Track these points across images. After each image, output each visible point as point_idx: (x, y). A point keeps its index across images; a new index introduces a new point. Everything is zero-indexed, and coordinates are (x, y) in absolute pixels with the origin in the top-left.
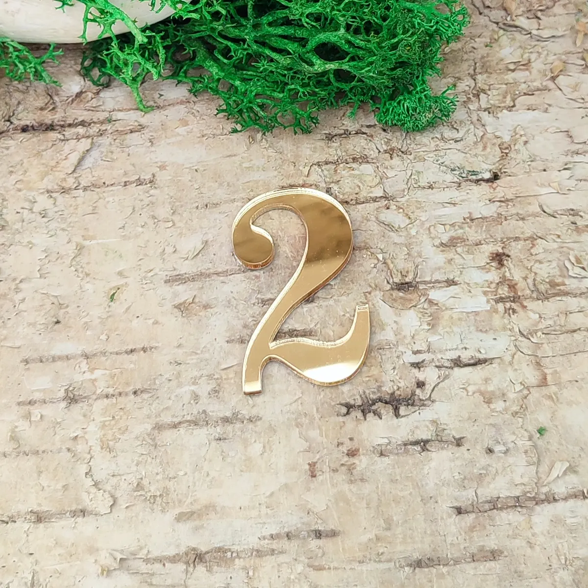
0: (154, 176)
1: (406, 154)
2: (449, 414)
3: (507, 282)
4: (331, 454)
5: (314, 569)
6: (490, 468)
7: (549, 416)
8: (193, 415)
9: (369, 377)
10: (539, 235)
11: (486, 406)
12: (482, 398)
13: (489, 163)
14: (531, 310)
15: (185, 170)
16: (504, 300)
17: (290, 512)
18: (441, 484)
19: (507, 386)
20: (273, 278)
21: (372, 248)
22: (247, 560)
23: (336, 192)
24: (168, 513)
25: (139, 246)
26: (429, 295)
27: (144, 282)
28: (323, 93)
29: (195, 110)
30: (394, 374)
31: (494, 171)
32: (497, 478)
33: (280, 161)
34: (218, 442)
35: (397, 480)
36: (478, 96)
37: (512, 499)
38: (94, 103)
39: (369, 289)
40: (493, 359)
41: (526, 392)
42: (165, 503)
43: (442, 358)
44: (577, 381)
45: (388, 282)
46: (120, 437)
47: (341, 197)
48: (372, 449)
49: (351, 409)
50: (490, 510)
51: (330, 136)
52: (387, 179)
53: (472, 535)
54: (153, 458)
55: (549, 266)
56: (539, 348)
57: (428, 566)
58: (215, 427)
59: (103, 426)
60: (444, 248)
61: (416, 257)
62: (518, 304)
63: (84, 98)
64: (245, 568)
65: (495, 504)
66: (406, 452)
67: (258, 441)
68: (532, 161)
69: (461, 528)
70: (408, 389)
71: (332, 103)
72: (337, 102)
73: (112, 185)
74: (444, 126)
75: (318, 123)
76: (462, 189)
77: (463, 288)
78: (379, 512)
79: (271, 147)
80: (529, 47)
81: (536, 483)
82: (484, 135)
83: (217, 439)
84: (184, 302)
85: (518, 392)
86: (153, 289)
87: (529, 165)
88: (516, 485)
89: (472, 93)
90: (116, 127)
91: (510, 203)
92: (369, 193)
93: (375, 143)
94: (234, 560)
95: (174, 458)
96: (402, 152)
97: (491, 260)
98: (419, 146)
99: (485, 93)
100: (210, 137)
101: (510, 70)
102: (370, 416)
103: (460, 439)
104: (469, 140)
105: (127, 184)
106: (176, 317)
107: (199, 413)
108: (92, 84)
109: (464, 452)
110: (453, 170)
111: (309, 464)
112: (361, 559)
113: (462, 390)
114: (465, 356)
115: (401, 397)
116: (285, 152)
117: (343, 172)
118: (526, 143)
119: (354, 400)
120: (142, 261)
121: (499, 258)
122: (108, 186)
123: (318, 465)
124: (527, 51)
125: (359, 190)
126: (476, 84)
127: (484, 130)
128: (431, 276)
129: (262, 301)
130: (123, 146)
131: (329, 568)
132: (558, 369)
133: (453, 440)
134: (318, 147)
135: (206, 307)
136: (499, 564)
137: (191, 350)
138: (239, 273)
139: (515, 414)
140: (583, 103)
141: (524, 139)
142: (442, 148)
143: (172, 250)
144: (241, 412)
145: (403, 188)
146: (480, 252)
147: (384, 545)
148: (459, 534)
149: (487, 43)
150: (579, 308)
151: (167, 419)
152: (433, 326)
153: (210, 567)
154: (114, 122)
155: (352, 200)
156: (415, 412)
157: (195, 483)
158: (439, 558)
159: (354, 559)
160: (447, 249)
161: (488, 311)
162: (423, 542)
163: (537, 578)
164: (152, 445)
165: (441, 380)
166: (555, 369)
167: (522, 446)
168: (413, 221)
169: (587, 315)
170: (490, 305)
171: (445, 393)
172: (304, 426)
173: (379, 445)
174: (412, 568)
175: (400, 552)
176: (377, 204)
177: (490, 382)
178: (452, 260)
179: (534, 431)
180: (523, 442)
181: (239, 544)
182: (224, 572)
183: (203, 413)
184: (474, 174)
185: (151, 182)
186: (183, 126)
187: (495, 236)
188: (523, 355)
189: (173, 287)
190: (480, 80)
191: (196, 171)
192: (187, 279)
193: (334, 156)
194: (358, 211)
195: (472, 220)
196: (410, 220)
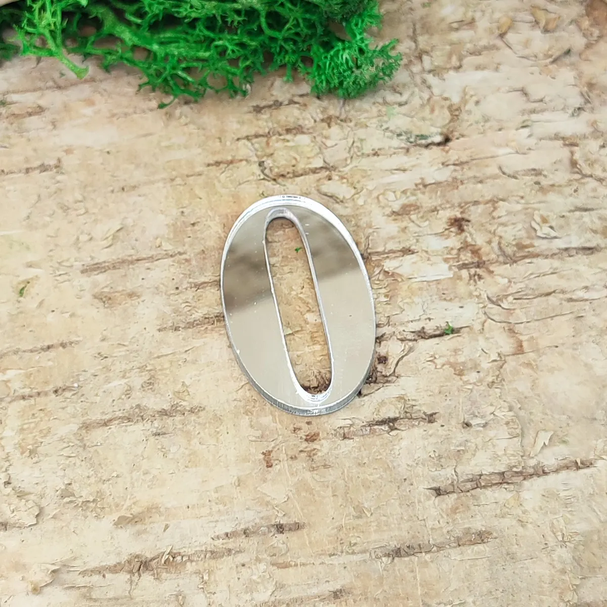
0: (60, 161)
1: (346, 122)
2: (417, 389)
3: (469, 248)
4: (287, 441)
5: (278, 568)
6: (469, 444)
7: (529, 385)
8: (126, 411)
9: (322, 355)
10: (501, 197)
11: (458, 378)
12: (453, 370)
13: (438, 125)
14: (499, 275)
15: (95, 153)
16: (468, 266)
17: (245, 507)
18: (415, 465)
19: (479, 356)
20: (206, 261)
22: (201, 563)
23: (270, 166)
24: (104, 519)
25: (48, 236)
26: (383, 266)
27: (58, 273)
29: (102, 89)
31: (445, 134)
32: (477, 454)
33: (204, 138)
34: (157, 437)
35: (365, 463)
36: (421, 58)
37: (497, 475)
40: (461, 328)
42: (100, 508)
43: (404, 331)
44: (557, 347)
46: (42, 440)
47: (276, 170)
48: (333, 432)
50: (473, 489)
52: (326, 149)
53: (456, 517)
54: (82, 461)
55: (513, 228)
56: (512, 314)
57: (408, 555)
58: (152, 422)
59: (22, 430)
60: (396, 217)
61: (366, 227)
62: (485, 270)
64: (198, 573)
65: (477, 482)
66: (373, 432)
67: (201, 434)
68: (485, 122)
69: (442, 510)
73: (12, 173)
74: (385, 90)
76: (411, 154)
77: (421, 257)
78: (347, 500)
79: (192, 124)
80: (472, 6)
81: (522, 456)
82: (430, 98)
83: (156, 435)
85: (492, 361)
86: (69, 280)
87: (483, 126)
88: (500, 460)
89: (414, 56)
90: (12, 111)
91: (465, 167)
92: (307, 164)
93: (310, 113)
94: (185, 564)
95: (106, 459)
96: (342, 120)
97: (449, 226)
98: (359, 113)
99: (428, 55)
100: (122, 117)
101: (453, 29)
103: (432, 415)
104: (414, 104)
105: (30, 170)
106: (98, 308)
107: (132, 408)
109: (438, 429)
110: (399, 135)
111: (263, 453)
112: (331, 551)
113: (429, 363)
114: (430, 327)
116: (209, 128)
117: (277, 145)
118: (477, 103)
119: (309, 381)
120: (54, 251)
121: (459, 224)
122: (7, 174)
123: (273, 454)
124: (469, 10)
125: (296, 163)
126: (416, 46)
127: (430, 93)
128: (385, 245)
129: (195, 286)
130: (21, 132)
131: (296, 565)
132: (534, 335)
133: (424, 416)
134: (246, 120)
135: (131, 295)
136: (488, 547)
137: (118, 342)
138: (166, 258)
139: (491, 385)
140: (536, 61)
141: (474, 99)
142: (385, 113)
143: (87, 237)
144: (180, 404)
145: (345, 157)
146: (436, 218)
147: (356, 535)
148: (440, 517)
149: (424, 3)
150: (552, 270)
151: (96, 416)
152: (391, 297)
153: (157, 575)
154: (10, 106)
155: (288, 173)
156: (379, 389)
157: (132, 484)
158: (419, 545)
159: (323, 552)
160: (400, 217)
161: (450, 278)
162: (400, 529)
163: (531, 559)
164: (80, 446)
165: (405, 353)
166: (531, 335)
167: (503, 417)
168: (359, 191)
169: (562, 277)
170: (452, 272)
171: (411, 367)
172: (254, 414)
173: (341, 427)
174: (390, 559)
175: (375, 542)
176: (317, 176)
177: (460, 353)
178: (406, 228)
179: (515, 402)
180: (504, 414)
181: (189, 547)
182: (175, 579)
183: (136, 408)
184: (423, 139)
185: (57, 167)
186: (90, 106)
187: (452, 201)
188: (494, 322)
189: (91, 277)
190: (421, 41)
191: (108, 153)
192: (107, 268)
193: (265, 129)
194: (297, 184)
195: (425, 186)
196: (356, 190)
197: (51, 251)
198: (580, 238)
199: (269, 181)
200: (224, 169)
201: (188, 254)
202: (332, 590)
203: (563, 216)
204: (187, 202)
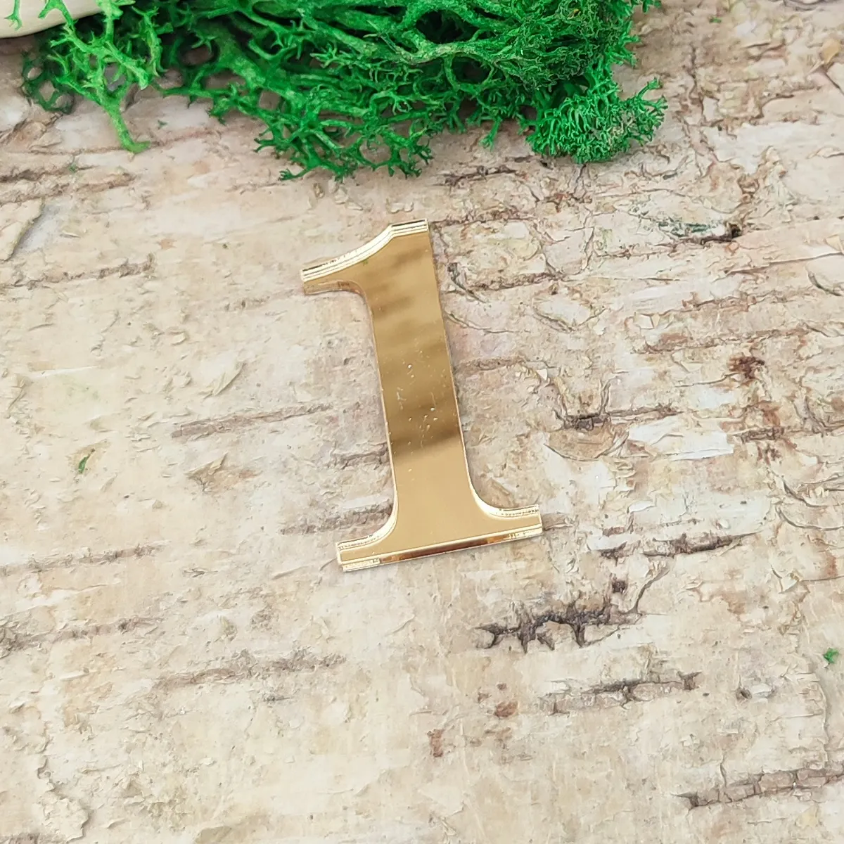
0: (151, 258)
1: (583, 202)
2: (671, 635)
3: (760, 406)
4: (467, 714)
6: (745, 725)
8: (224, 660)
9: (529, 578)
10: (811, 325)
11: (733, 617)
12: (727, 604)
13: (722, 210)
14: (803, 451)
15: (204, 246)
16: (757, 437)
17: (399, 818)
18: (662, 758)
19: (768, 581)
20: (360, 420)
21: (529, 361)
23: (466, 270)
24: (184, 833)
25: (127, 377)
26: (628, 433)
27: (138, 437)
28: (435, 103)
29: (222, 145)
30: (573, 570)
31: (732, 223)
32: (757, 741)
33: (369, 224)
34: (270, 704)
35: (583, 754)
36: (701, 102)
37: (786, 775)
38: (46, 139)
39: (527, 430)
40: (742, 536)
41: (800, 590)
42: (179, 815)
43: (654, 540)
45: (558, 417)
47: (474, 277)
48: (538, 702)
49: (501, 636)
50: (748, 797)
51: (454, 179)
52: (552, 244)
53: (719, 842)
54: (156, 738)
55: (831, 376)
56: (821, 514)
58: (264, 678)
59: (69, 687)
60: (651, 355)
61: (606, 371)
62: (782, 442)
63: (28, 133)
65: (755, 787)
66: (599, 704)
67: (338, 700)
68: (794, 204)
69: (698, 830)
70: (597, 596)
71: (454, 123)
72: (463, 122)
73: (79, 276)
74: (645, 153)
75: (431, 158)
76: (678, 254)
77: (686, 420)
78: (554, 811)
79: (353, 201)
80: (782, 20)
81: (825, 747)
82: (711, 165)
83: (268, 700)
84: (207, 468)
85: (787, 591)
86: (154, 449)
87: (790, 211)
88: (791, 752)
89: (691, 98)
90: (85, 180)
91: (760, 275)
92: (521, 269)
93: (528, 186)
95: (193, 736)
96: (576, 199)
97: (732, 370)
98: (604, 189)
99: (712, 97)
100: (248, 190)
101: (752, 58)
102: (534, 645)
103: (691, 677)
104: (688, 174)
105: (107, 273)
106: (193, 494)
107: (235, 655)
108: (43, 110)
109: (699, 700)
111: (430, 734)
113: (691, 593)
114: (695, 534)
115: (586, 611)
116: (378, 208)
117: (477, 237)
118: (783, 175)
119: (505, 619)
120: (133, 401)
121: (746, 367)
122: (72, 278)
123: (445, 736)
124: (777, 26)
125: (504, 266)
126: (696, 82)
127: (713, 157)
128: (632, 401)
129: (343, 460)
130: (96, 212)
133: (679, 679)
134: (433, 198)
135: (245, 474)
137: (220, 550)
138: (301, 415)
139: (784, 629)
141: (779, 168)
142: (643, 188)
143: (184, 380)
144: (309, 650)
145: (578, 259)
146: (713, 358)
148: (695, 841)
149: (712, 16)
151: (180, 668)
152: (637, 485)
154: (82, 171)
155: (492, 282)
156: (612, 633)
157: (230, 778)
160: (658, 355)
161: (730, 455)
164: (155, 716)
165: (654, 576)
167: (799, 683)
168: (598, 312)
170: (733, 446)
171: (662, 599)
172: (420, 670)
173: (550, 694)
176: (534, 288)
177: (738, 576)
178: (665, 373)
179: (819, 658)
180: (800, 677)
183: (242, 656)
184: (699, 230)
185: (146, 268)
186: (202, 173)
187: (737, 330)
188: (794, 528)
189: (187, 443)
190: (703, 75)
191: (225, 246)
192: (211, 429)
193: (460, 211)
194: (504, 300)
195: (698, 305)
196: (593, 311)
197: (130, 400)
199: (463, 295)
201: (335, 409)
204: (338, 327)
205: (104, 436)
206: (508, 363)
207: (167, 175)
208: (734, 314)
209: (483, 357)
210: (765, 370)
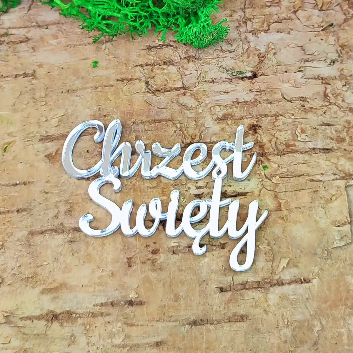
0: (34, 71)
1: (198, 60)
3: (258, 143)
4: (141, 252)
5: (128, 326)
7: (282, 230)
8: (54, 226)
10: (280, 113)
11: (242, 223)
13: (251, 66)
14: (273, 162)
15: (55, 68)
18: (211, 273)
21: (173, 120)
22: (86, 319)
23: (152, 84)
24: (36, 289)
25: (23, 117)
27: (27, 140)
29: (63, 29)
30: (184, 201)
31: (254, 72)
33: (117, 63)
34: (70, 244)
35: (183, 269)
36: (246, 23)
37: (256, 283)
40: (248, 192)
42: (35, 282)
44: (300, 208)
45: (183, 142)
46: (8, 239)
47: (155, 87)
48: (167, 249)
50: (242, 289)
51: (150, 48)
52: (185, 76)
53: (229, 305)
54: (28, 253)
55: (286, 133)
56: (277, 186)
57: (200, 324)
58: (68, 234)
60: (219, 121)
61: (202, 126)
62: (265, 158)
64: (83, 324)
65: (244, 286)
66: (190, 251)
67: (94, 243)
68: (278, 66)
69: (222, 300)
73: (7, 77)
74: (223, 42)
76: (233, 83)
78: (171, 290)
79: (111, 54)
81: (271, 273)
82: (248, 48)
83: (69, 242)
84: (51, 153)
86: (32, 145)
87: (276, 69)
88: (259, 274)
89: (243, 21)
90: (11, 39)
91: (263, 93)
92: (173, 85)
93: (178, 52)
94: (77, 319)
95: (41, 253)
96: (196, 59)
97: (249, 129)
98: (206, 55)
99: (251, 21)
100: (72, 47)
101: (268, 6)
103: (224, 244)
104: (239, 51)
105: (18, 76)
106: (46, 163)
107: (58, 224)
109: (226, 253)
111: (127, 259)
112: (158, 319)
114: (230, 191)
116: (121, 57)
117: (157, 71)
118: (275, 54)
120: (25, 126)
121: (254, 128)
123: (133, 259)
125: (167, 83)
126: (245, 15)
127: (249, 45)
128: (210, 138)
130: (15, 52)
131: (138, 325)
132: (288, 200)
133: (220, 245)
134: (142, 55)
136: (245, 324)
137: (55, 184)
138: (87, 135)
139: (260, 229)
140: (313, 28)
141: (274, 51)
142: (221, 56)
143: (45, 119)
145: (195, 82)
146: (242, 124)
147: (173, 311)
148: (221, 304)
150: (304, 161)
151: (38, 228)
153: (62, 323)
154: (10, 36)
155: (162, 89)
156: (196, 226)
157: (54, 270)
158: (207, 320)
159: (154, 319)
160: (222, 121)
161: (245, 162)
162: (198, 309)
163: (269, 333)
164: (28, 245)
166: (287, 200)
167: (264, 249)
169: (309, 166)
170: (247, 158)
173: (172, 247)
174: (190, 326)
175: (183, 315)
176: (178, 92)
177: (245, 207)
178: (224, 128)
179: (272, 240)
180: (264, 247)
181: (81, 309)
182: (71, 327)
183: (61, 225)
184: (241, 74)
185: (33, 75)
186: (55, 39)
187: (252, 114)
188: (267, 191)
189: (45, 143)
190: (248, 12)
191: (62, 68)
192: (54, 138)
193: (152, 61)
194: (165, 97)
195: (238, 103)
196: (199, 103)
197: (24, 125)
198: (323, 143)
199: (150, 93)
200: (126, 84)
202: (155, 341)
203: (315, 128)
204: (103, 102)
205: (14, 139)
206: (166, 120)
207: (42, 39)
208: (252, 107)
209: (157, 118)
210: (261, 130)
